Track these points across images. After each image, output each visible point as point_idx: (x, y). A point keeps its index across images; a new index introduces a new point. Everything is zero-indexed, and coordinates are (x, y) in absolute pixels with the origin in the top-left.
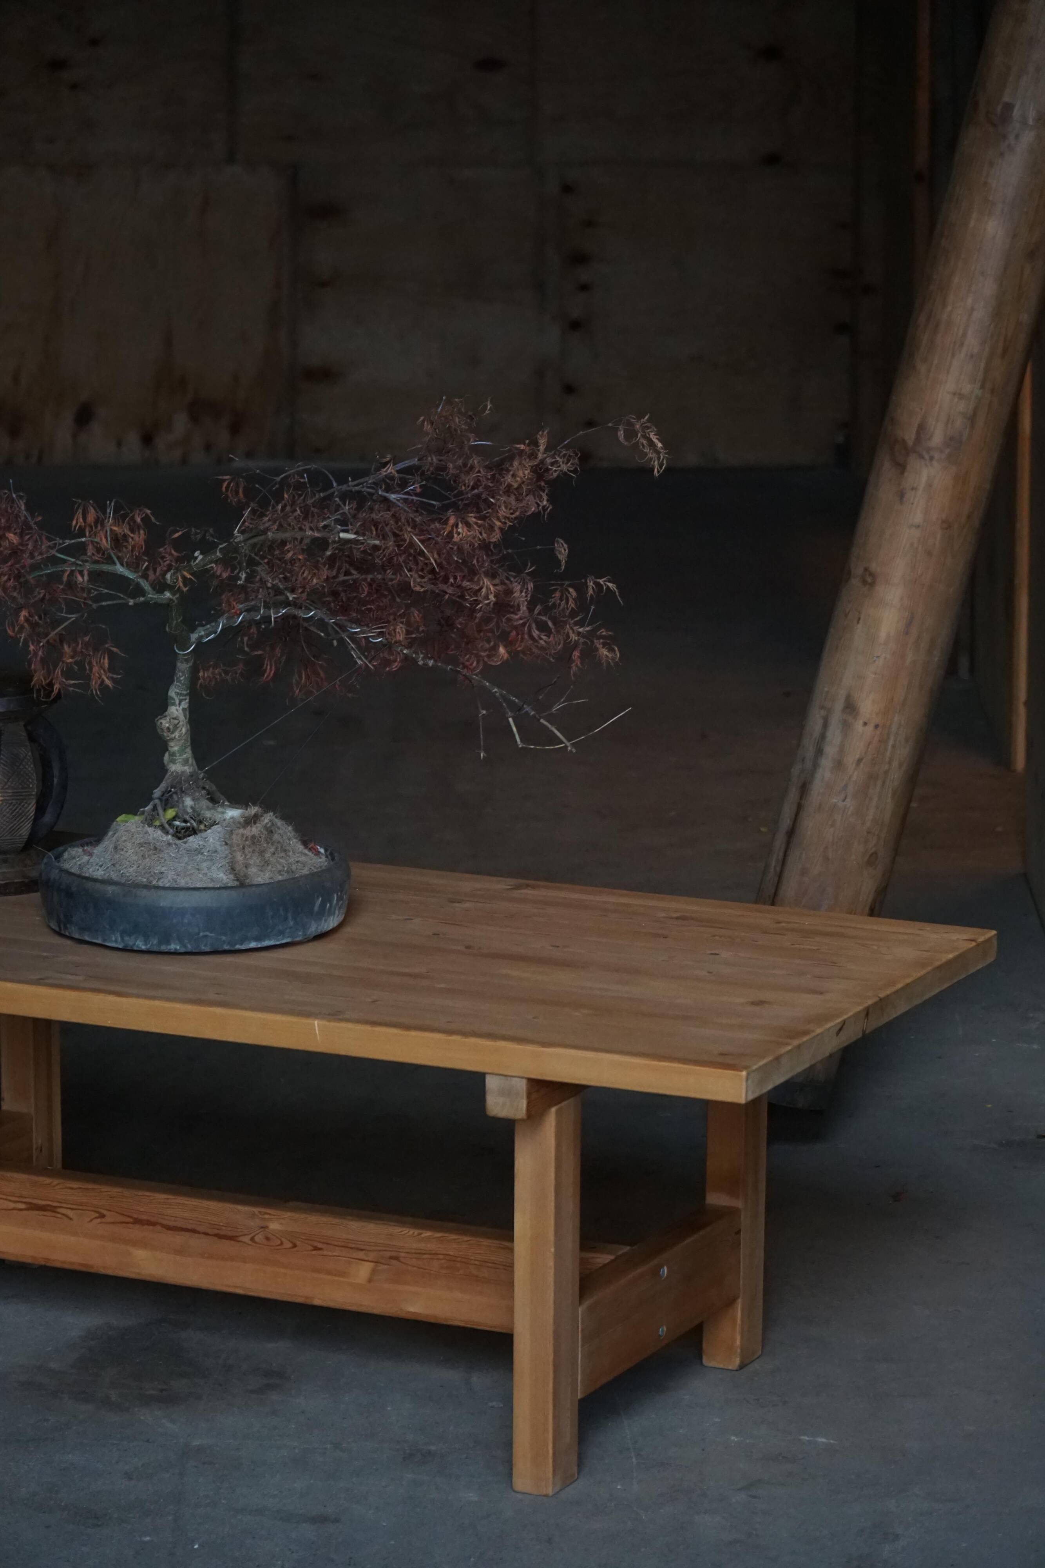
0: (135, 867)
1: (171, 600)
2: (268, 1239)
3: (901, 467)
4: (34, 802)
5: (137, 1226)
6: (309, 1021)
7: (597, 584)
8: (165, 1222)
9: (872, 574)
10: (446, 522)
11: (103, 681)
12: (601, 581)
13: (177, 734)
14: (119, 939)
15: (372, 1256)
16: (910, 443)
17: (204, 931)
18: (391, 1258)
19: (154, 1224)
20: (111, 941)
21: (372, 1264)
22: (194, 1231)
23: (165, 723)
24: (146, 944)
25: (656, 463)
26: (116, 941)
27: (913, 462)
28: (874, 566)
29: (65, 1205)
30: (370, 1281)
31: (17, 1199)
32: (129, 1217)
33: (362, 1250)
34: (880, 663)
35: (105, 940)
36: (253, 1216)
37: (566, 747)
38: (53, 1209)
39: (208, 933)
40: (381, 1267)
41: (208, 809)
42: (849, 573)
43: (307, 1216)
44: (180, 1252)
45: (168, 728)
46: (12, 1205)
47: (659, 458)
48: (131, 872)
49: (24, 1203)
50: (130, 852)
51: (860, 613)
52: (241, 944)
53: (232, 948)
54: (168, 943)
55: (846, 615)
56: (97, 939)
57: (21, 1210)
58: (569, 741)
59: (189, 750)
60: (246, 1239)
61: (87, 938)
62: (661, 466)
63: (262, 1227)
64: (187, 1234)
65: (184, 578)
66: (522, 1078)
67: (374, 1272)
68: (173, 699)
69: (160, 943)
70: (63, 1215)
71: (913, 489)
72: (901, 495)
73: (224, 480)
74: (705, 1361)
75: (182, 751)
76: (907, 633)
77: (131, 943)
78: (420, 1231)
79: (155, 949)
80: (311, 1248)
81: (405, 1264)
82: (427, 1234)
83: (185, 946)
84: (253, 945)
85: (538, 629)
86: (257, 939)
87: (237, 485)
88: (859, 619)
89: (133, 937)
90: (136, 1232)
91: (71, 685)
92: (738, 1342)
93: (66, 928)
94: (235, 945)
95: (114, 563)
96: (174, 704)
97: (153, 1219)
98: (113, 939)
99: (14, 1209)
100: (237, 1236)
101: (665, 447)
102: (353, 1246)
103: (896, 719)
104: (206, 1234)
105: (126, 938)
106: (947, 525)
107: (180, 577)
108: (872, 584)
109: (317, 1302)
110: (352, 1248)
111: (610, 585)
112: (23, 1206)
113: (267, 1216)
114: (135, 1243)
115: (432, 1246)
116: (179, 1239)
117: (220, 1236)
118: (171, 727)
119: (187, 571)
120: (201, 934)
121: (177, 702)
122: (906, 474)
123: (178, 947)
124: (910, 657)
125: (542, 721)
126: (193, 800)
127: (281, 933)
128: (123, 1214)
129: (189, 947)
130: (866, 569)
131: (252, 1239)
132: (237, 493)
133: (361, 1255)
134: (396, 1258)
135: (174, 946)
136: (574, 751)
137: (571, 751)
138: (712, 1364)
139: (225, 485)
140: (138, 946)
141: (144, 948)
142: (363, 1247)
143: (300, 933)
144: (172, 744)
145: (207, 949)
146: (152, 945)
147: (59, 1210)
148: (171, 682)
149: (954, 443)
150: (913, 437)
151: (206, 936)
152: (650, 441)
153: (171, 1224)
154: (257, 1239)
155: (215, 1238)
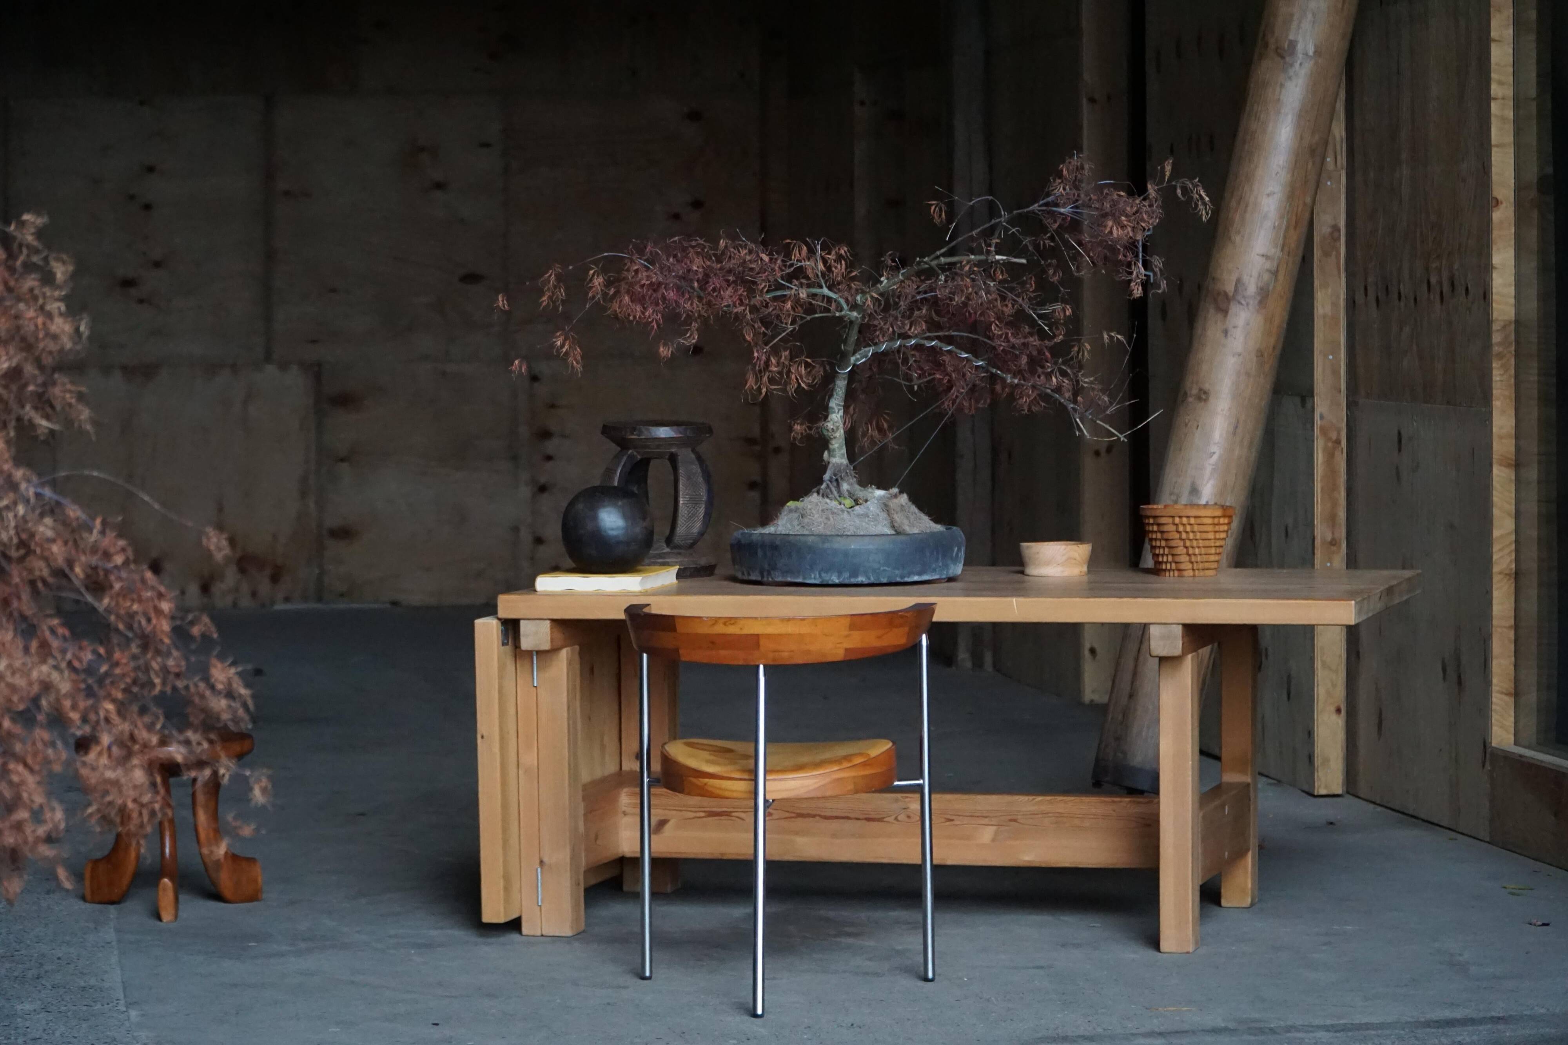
0: (823, 525)
1: (857, 318)
2: (909, 817)
3: (1225, 312)
4: (704, 506)
5: (800, 819)
6: (1009, 599)
7: (1111, 337)
8: (822, 814)
9: (1205, 393)
10: (1105, 226)
11: (799, 384)
12: (1113, 334)
13: (837, 434)
14: (818, 576)
15: (994, 821)
16: (1231, 294)
17: (884, 566)
18: (1011, 820)
19: (814, 816)
20: (811, 578)
21: (995, 828)
22: (848, 818)
23: (830, 425)
24: (839, 578)
25: (1204, 212)
26: (815, 578)
27: (1234, 308)
28: (1206, 387)
29: (739, 810)
30: (993, 840)
31: (697, 810)
32: (791, 812)
33: (986, 817)
34: (1215, 457)
35: (804, 578)
36: (897, 800)
37: (1119, 439)
38: (727, 814)
39: (887, 568)
40: (1003, 828)
41: (861, 490)
42: (1186, 394)
43: (942, 796)
44: (834, 836)
45: (833, 429)
46: (692, 815)
47: (1206, 209)
48: (820, 529)
49: (704, 812)
50: (816, 516)
51: (1198, 422)
52: (908, 577)
53: (902, 581)
54: (856, 576)
55: (1186, 425)
56: (798, 577)
57: (700, 817)
58: (1121, 434)
59: (844, 447)
60: (891, 819)
61: (789, 579)
62: (1207, 214)
63: (904, 809)
64: (842, 821)
65: (872, 297)
66: (1179, 624)
67: (996, 833)
68: (833, 408)
69: (851, 576)
70: (738, 817)
71: (1234, 327)
72: (1226, 332)
73: (932, 205)
74: (1224, 903)
75: (840, 448)
76: (1234, 434)
77: (827, 578)
78: (1034, 797)
79: (847, 582)
80: (943, 820)
81: (1022, 824)
82: (1039, 798)
83: (869, 578)
84: (916, 578)
85: (1061, 376)
86: (920, 574)
87: (941, 210)
88: (1198, 426)
89: (829, 574)
90: (800, 823)
91: (775, 389)
92: (1250, 885)
93: (769, 574)
94: (904, 577)
95: (821, 287)
96: (834, 412)
97: (813, 812)
98: (813, 576)
99: (694, 818)
100: (883, 818)
101: (1211, 201)
102: (979, 815)
103: (1229, 499)
104: (858, 819)
105: (823, 575)
106: (1260, 354)
107: (869, 299)
108: (1206, 400)
109: (949, 862)
110: (978, 817)
111: (1119, 337)
112: (702, 814)
113: (908, 800)
114: (797, 833)
115: (1043, 808)
116: (835, 825)
117: (869, 820)
118: (835, 428)
119: (875, 293)
120: (882, 568)
121: (837, 411)
122: (1229, 317)
123: (864, 580)
124: (1237, 452)
125: (1098, 422)
126: (848, 484)
127: (934, 570)
128: (788, 812)
129: (872, 580)
130: (1200, 390)
131: (896, 819)
132: (940, 215)
133: (986, 821)
134: (1015, 820)
135: (861, 579)
136: (1126, 440)
137: (1123, 441)
138: (1229, 905)
139: (933, 208)
140: (832, 581)
141: (837, 581)
142: (987, 815)
143: (945, 572)
144: (833, 442)
145: (885, 581)
146: (844, 578)
147: (733, 814)
148: (831, 396)
149: (1264, 294)
150: (1233, 289)
151: (884, 570)
152: (1200, 196)
153: (829, 814)
154: (899, 818)
155: (864, 822)
